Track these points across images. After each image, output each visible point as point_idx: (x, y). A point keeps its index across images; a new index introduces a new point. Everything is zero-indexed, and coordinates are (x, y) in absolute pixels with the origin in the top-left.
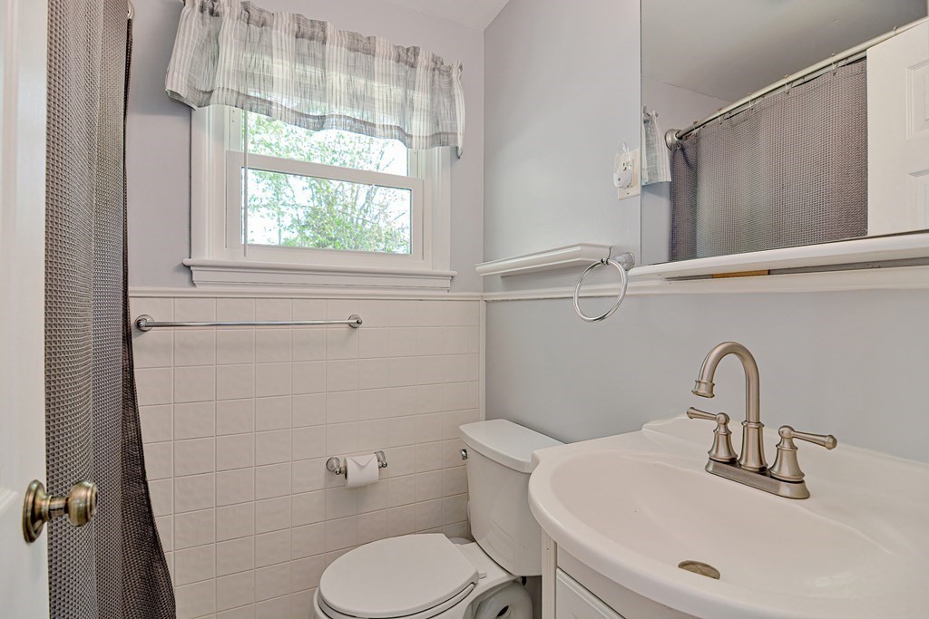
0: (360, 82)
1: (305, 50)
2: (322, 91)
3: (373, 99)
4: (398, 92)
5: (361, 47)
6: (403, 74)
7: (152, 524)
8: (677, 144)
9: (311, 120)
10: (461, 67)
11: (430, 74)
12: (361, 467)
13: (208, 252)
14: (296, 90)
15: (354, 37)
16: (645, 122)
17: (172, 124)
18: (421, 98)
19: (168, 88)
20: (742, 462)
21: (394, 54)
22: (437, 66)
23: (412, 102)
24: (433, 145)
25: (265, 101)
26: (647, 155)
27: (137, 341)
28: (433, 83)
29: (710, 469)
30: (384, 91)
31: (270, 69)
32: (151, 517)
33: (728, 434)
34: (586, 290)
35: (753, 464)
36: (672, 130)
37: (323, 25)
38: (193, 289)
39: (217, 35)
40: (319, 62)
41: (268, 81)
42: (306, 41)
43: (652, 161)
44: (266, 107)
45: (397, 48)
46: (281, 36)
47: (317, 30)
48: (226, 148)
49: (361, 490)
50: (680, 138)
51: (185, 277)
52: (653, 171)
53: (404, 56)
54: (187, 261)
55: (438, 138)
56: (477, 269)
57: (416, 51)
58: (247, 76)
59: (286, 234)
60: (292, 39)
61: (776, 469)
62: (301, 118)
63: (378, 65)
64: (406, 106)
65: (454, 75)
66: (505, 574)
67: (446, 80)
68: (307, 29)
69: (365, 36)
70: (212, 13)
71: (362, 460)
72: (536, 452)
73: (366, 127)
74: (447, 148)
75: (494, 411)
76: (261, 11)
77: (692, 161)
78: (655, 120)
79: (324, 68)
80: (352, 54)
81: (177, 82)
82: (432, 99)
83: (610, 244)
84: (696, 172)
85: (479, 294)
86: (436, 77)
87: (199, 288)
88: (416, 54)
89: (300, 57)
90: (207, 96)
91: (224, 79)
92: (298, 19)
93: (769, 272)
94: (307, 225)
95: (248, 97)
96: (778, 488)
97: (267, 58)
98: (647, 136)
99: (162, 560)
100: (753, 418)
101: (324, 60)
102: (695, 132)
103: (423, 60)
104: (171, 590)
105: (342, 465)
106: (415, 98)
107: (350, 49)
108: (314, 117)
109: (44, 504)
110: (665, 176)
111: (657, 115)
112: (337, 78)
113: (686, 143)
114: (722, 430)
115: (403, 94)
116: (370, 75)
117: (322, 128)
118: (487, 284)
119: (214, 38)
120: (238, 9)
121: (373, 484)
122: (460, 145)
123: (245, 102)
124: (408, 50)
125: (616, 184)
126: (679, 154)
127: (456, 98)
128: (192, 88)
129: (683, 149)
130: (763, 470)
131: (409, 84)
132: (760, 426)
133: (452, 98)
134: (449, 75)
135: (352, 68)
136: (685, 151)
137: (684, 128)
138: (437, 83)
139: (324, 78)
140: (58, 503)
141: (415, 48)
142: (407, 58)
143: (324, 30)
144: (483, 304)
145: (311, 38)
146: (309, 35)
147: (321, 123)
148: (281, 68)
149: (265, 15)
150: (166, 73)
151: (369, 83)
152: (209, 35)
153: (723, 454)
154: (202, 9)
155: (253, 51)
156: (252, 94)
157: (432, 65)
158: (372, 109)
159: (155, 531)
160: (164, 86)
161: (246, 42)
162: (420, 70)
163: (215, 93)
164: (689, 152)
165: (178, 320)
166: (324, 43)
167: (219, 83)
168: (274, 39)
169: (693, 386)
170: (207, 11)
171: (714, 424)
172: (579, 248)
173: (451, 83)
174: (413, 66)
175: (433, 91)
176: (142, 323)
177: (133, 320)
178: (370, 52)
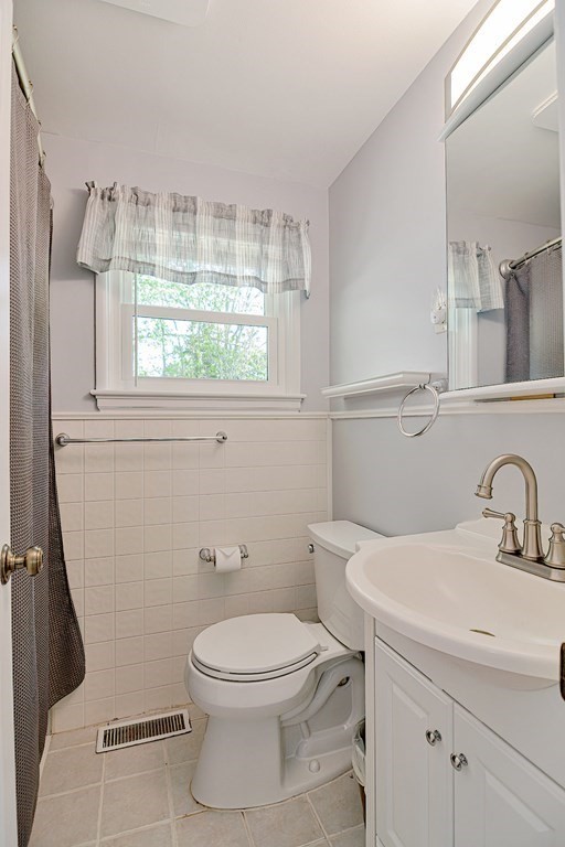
0: (224, 242)
1: (180, 221)
2: (193, 252)
3: (234, 255)
4: (255, 247)
5: (224, 214)
6: (259, 233)
7: (68, 594)
8: (511, 274)
9: (186, 277)
10: (308, 222)
11: (282, 231)
12: (227, 557)
13: (108, 384)
14: (173, 253)
15: (219, 206)
16: (478, 256)
17: (82, 287)
18: (274, 250)
19: (79, 260)
20: (524, 553)
21: (251, 218)
22: (288, 223)
23: (267, 254)
24: (285, 289)
25: (150, 264)
26: (481, 285)
27: (57, 453)
28: (284, 238)
29: (500, 559)
30: (243, 246)
31: (153, 238)
32: (68, 589)
33: (514, 530)
34: (408, 410)
35: (532, 554)
36: (506, 261)
37: (194, 200)
38: (97, 413)
39: (114, 215)
40: (191, 229)
41: (152, 248)
42: (181, 214)
43: (485, 291)
44: (150, 268)
45: (254, 211)
46: (161, 212)
47: (190, 204)
48: (121, 302)
49: (227, 575)
50: (514, 268)
51: (92, 403)
52: (486, 299)
53: (260, 218)
54: (93, 392)
55: (288, 284)
56: (324, 392)
57: (269, 213)
58: (136, 245)
59: (170, 360)
60: (170, 212)
61: (548, 559)
62: (178, 276)
63: (239, 227)
64: (262, 259)
65: (302, 230)
66: (343, 649)
67: (295, 234)
68: (181, 205)
69: (227, 204)
70: (110, 199)
71: (228, 551)
72: (359, 543)
73: (229, 280)
74: (297, 292)
75: (339, 514)
76: (146, 193)
77: (524, 289)
78: (488, 253)
79: (195, 233)
80: (217, 221)
81: (85, 256)
82: (284, 251)
83: (429, 371)
84: (528, 299)
85: (326, 413)
86: (287, 233)
87: (102, 412)
88: (269, 215)
89: (176, 226)
90: (106, 264)
91: (120, 251)
92: (174, 196)
93: (555, 396)
94: (187, 352)
95: (137, 262)
96: (550, 573)
97: (151, 230)
98: (480, 268)
99: (76, 622)
100: (532, 517)
101: (195, 226)
102: (527, 262)
103: (275, 220)
104: (82, 646)
105: (212, 555)
106: (270, 251)
107: (215, 217)
108: (188, 273)
109: (12, 559)
110: (498, 303)
111: (490, 249)
112: (206, 241)
113: (518, 272)
114: (509, 527)
115: (258, 248)
116: (232, 234)
117: (193, 282)
118: (333, 404)
119: (112, 218)
120: (129, 193)
121: (237, 571)
122: (307, 288)
123: (136, 266)
124: (263, 212)
125: (433, 320)
126: (513, 282)
127: (304, 249)
128: (95, 258)
129: (516, 278)
130: (540, 560)
131: (263, 240)
132: (537, 524)
133: (300, 249)
134: (298, 230)
135: (217, 231)
136: (518, 280)
137: (517, 258)
138: (287, 237)
139: (195, 242)
140: (20, 560)
141: (269, 211)
142: (262, 219)
143: (195, 204)
144: (329, 421)
145: (185, 211)
146: (183, 208)
147: (193, 277)
148: (162, 236)
149: (150, 196)
150: (77, 249)
151: (231, 241)
152: (108, 216)
153: (510, 547)
154: (103, 197)
155: (140, 225)
156: (139, 260)
157: (283, 223)
158: (234, 264)
159: (70, 600)
160: (75, 259)
161: (136, 219)
162: (273, 228)
163: (113, 261)
164: (522, 281)
165: (86, 438)
166: (195, 213)
167: (116, 253)
168: (156, 215)
169: (475, 489)
170: (106, 199)
171: (503, 521)
172: (401, 376)
173: (299, 236)
174: (267, 225)
175: (284, 245)
176: (62, 440)
177: (54, 438)
178: (232, 217)
